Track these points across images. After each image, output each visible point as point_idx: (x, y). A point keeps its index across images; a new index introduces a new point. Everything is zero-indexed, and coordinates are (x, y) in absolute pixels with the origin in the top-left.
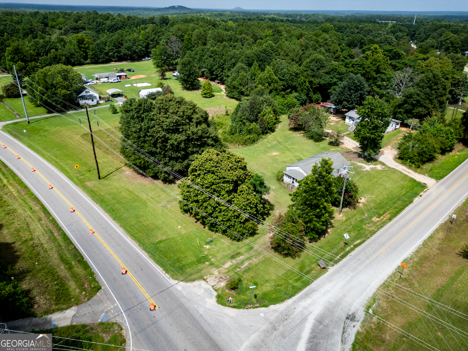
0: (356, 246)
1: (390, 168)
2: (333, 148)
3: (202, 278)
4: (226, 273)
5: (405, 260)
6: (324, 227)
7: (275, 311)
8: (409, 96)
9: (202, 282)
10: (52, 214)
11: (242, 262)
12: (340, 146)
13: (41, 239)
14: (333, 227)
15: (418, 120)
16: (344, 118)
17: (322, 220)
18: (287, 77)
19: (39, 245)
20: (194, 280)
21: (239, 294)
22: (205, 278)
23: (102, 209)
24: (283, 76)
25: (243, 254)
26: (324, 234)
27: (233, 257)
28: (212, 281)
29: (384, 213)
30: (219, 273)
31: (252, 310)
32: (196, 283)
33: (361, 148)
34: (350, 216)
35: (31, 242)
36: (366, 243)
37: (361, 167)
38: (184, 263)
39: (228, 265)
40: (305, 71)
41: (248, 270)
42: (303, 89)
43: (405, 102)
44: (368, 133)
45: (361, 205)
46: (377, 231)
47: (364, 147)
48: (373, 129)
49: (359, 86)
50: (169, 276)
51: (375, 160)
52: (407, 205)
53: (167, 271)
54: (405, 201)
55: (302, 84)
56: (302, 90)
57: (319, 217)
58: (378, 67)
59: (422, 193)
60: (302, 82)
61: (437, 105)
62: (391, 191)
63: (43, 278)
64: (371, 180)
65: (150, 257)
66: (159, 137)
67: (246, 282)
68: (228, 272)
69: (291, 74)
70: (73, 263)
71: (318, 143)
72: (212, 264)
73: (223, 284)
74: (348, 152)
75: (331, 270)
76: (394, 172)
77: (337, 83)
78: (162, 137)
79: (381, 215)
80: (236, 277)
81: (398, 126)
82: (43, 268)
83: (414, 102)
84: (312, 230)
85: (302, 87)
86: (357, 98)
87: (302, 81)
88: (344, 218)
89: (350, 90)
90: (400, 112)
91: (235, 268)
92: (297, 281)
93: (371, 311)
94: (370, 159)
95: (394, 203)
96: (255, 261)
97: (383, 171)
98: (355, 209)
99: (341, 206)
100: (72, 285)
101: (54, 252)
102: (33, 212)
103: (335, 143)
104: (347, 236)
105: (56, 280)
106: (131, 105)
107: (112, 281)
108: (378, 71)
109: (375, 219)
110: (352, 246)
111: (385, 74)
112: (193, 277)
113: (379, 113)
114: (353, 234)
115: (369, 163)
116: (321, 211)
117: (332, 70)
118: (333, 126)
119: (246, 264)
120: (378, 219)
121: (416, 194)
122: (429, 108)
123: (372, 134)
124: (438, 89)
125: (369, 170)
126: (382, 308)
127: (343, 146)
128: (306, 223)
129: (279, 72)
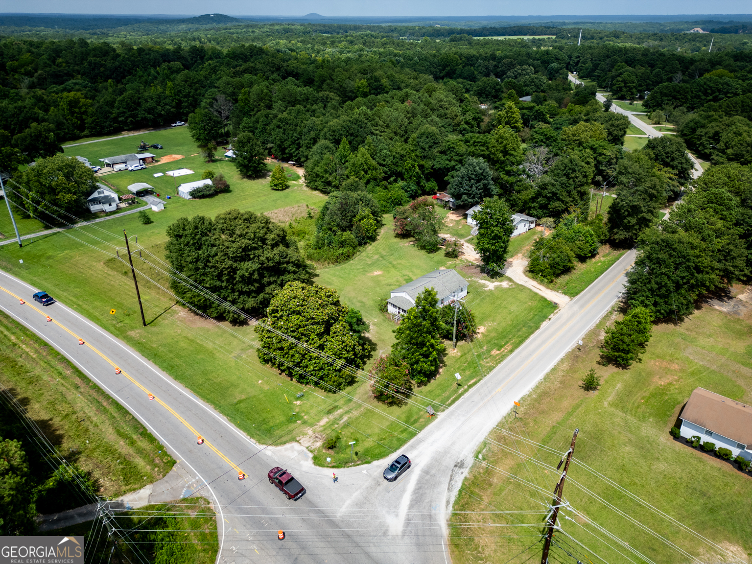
0: (470, 386)
1: (518, 284)
2: (451, 262)
3: (294, 440)
4: (321, 431)
5: (522, 398)
6: (433, 368)
7: (379, 466)
8: (543, 187)
9: (295, 444)
10: (90, 378)
11: (341, 417)
12: (459, 258)
13: (86, 411)
14: (445, 365)
15: (552, 219)
16: (465, 216)
17: (430, 359)
18: (389, 161)
19: (86, 420)
20: (285, 443)
21: (338, 453)
22: (298, 439)
23: (157, 367)
24: (384, 160)
25: (340, 408)
26: (435, 376)
27: (329, 412)
28: (306, 441)
29: (505, 344)
30: (314, 432)
31: (353, 468)
32: (288, 446)
33: (483, 260)
34: (466, 351)
35: (74, 417)
36: (482, 382)
37: (483, 286)
38: (271, 424)
39: (324, 421)
40: (412, 151)
41: (347, 425)
42: (411, 176)
43: (539, 194)
44: (488, 243)
45: (479, 336)
46: (494, 367)
47: (486, 259)
48: (494, 239)
49: (482, 174)
50: (254, 441)
51: (501, 275)
52: (532, 333)
53: (252, 436)
54: (531, 327)
55: (410, 169)
56: (410, 178)
57: (426, 356)
58: (505, 147)
59: (551, 316)
60: (409, 168)
61: (577, 198)
62: (516, 316)
63: (101, 458)
64: (494, 303)
65: (230, 421)
66: (224, 268)
67: (345, 439)
68: (324, 430)
69: (394, 156)
70: (135, 437)
71: (431, 255)
72: (305, 422)
73: (319, 444)
74: (470, 266)
75: (441, 416)
76: (522, 291)
77: (456, 167)
78: (228, 268)
79: (501, 347)
80: (334, 435)
81: (533, 226)
82: (98, 447)
83: (549, 195)
84: (420, 372)
85: (411, 174)
86: (479, 190)
87: (410, 165)
88: (459, 354)
89: (470, 180)
90: (534, 207)
91: (332, 425)
92: (402, 432)
93: (480, 456)
94: (494, 275)
95: (518, 331)
96: (355, 413)
97: (510, 289)
98: (472, 342)
99: (455, 340)
100: (140, 463)
101: (107, 427)
102: (64, 378)
103: (453, 254)
104: (458, 376)
105: (118, 459)
106: (184, 229)
107: (188, 454)
108: (505, 152)
109: (495, 352)
110: (466, 387)
111: (515, 157)
112: (284, 439)
113: (499, 219)
114: (468, 373)
115: (494, 280)
116: (429, 350)
117: (449, 149)
118: (452, 228)
119: (345, 418)
120: (498, 352)
121: (545, 318)
122: (567, 203)
123: (493, 244)
124: (577, 177)
125: (493, 289)
126: (493, 452)
127: (463, 257)
128: (412, 365)
129: (378, 155)
